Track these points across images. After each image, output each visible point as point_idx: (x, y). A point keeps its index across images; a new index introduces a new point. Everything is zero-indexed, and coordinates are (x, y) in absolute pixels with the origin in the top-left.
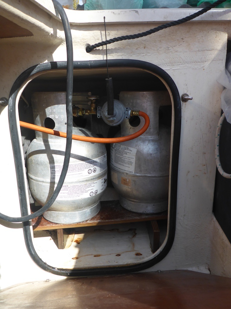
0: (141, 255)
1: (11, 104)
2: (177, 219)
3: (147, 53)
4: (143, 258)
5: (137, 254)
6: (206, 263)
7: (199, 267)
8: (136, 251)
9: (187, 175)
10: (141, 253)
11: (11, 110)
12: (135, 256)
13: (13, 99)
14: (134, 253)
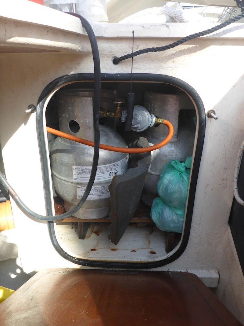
0: (155, 253)
1: (39, 112)
2: (192, 226)
3: (176, 68)
4: (157, 257)
5: (152, 252)
6: (217, 268)
7: (209, 270)
8: (151, 248)
9: (206, 187)
10: (155, 252)
11: (39, 118)
12: (149, 253)
13: (41, 107)
14: (149, 250)
